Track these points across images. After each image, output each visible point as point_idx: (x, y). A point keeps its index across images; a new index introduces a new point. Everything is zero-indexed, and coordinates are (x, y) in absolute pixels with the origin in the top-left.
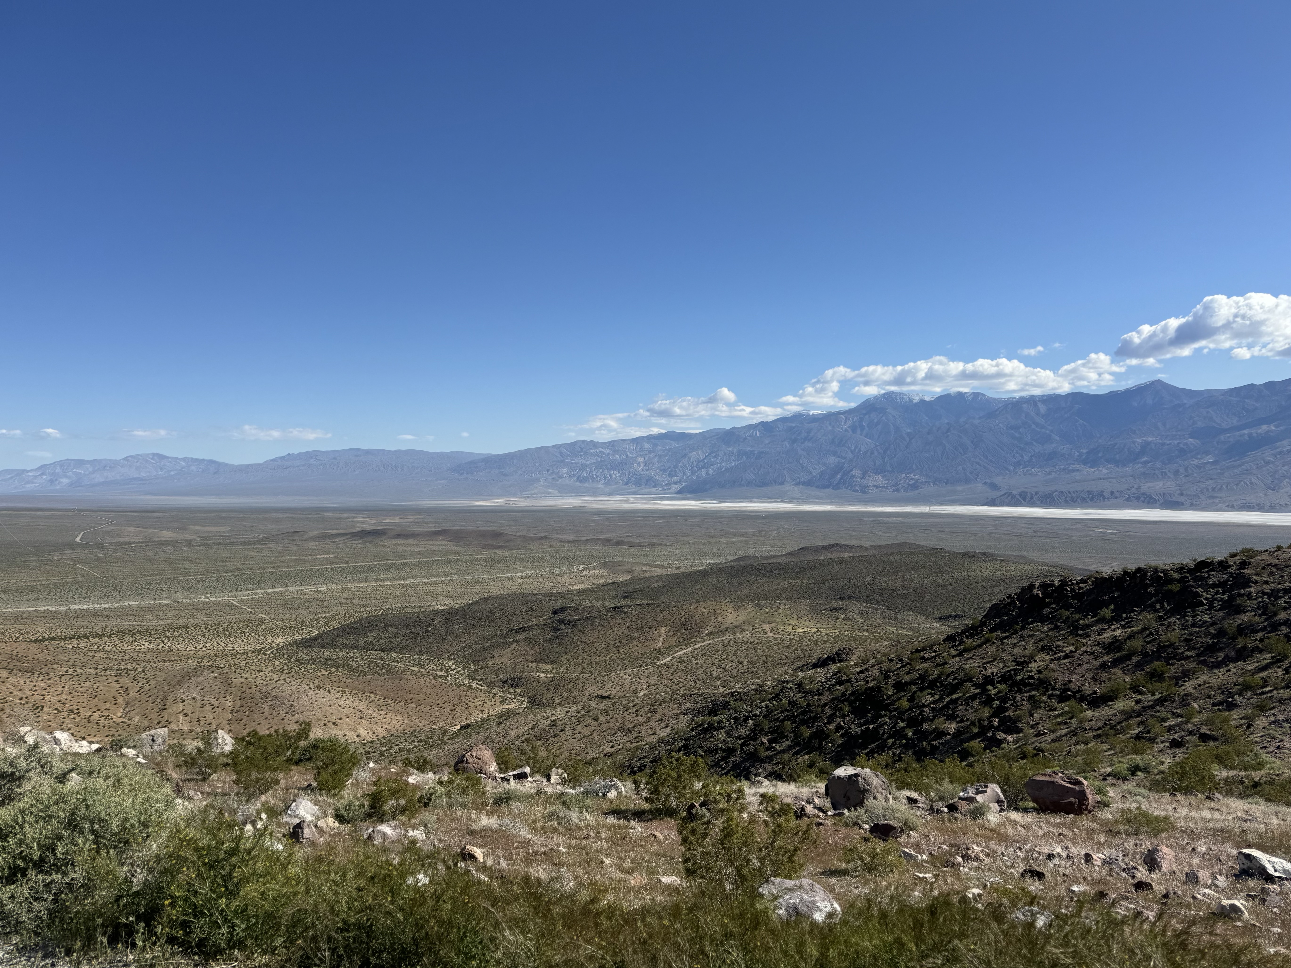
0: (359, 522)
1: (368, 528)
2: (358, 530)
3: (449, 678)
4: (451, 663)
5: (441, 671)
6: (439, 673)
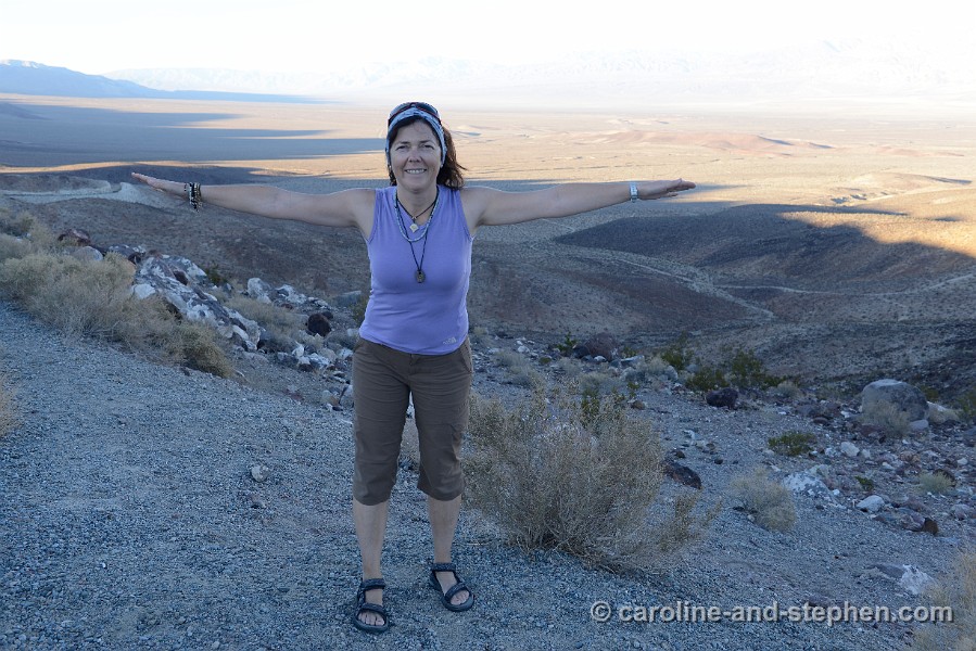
2: (615, 132)
3: (694, 285)
4: (697, 271)
5: (687, 277)
6: (685, 279)
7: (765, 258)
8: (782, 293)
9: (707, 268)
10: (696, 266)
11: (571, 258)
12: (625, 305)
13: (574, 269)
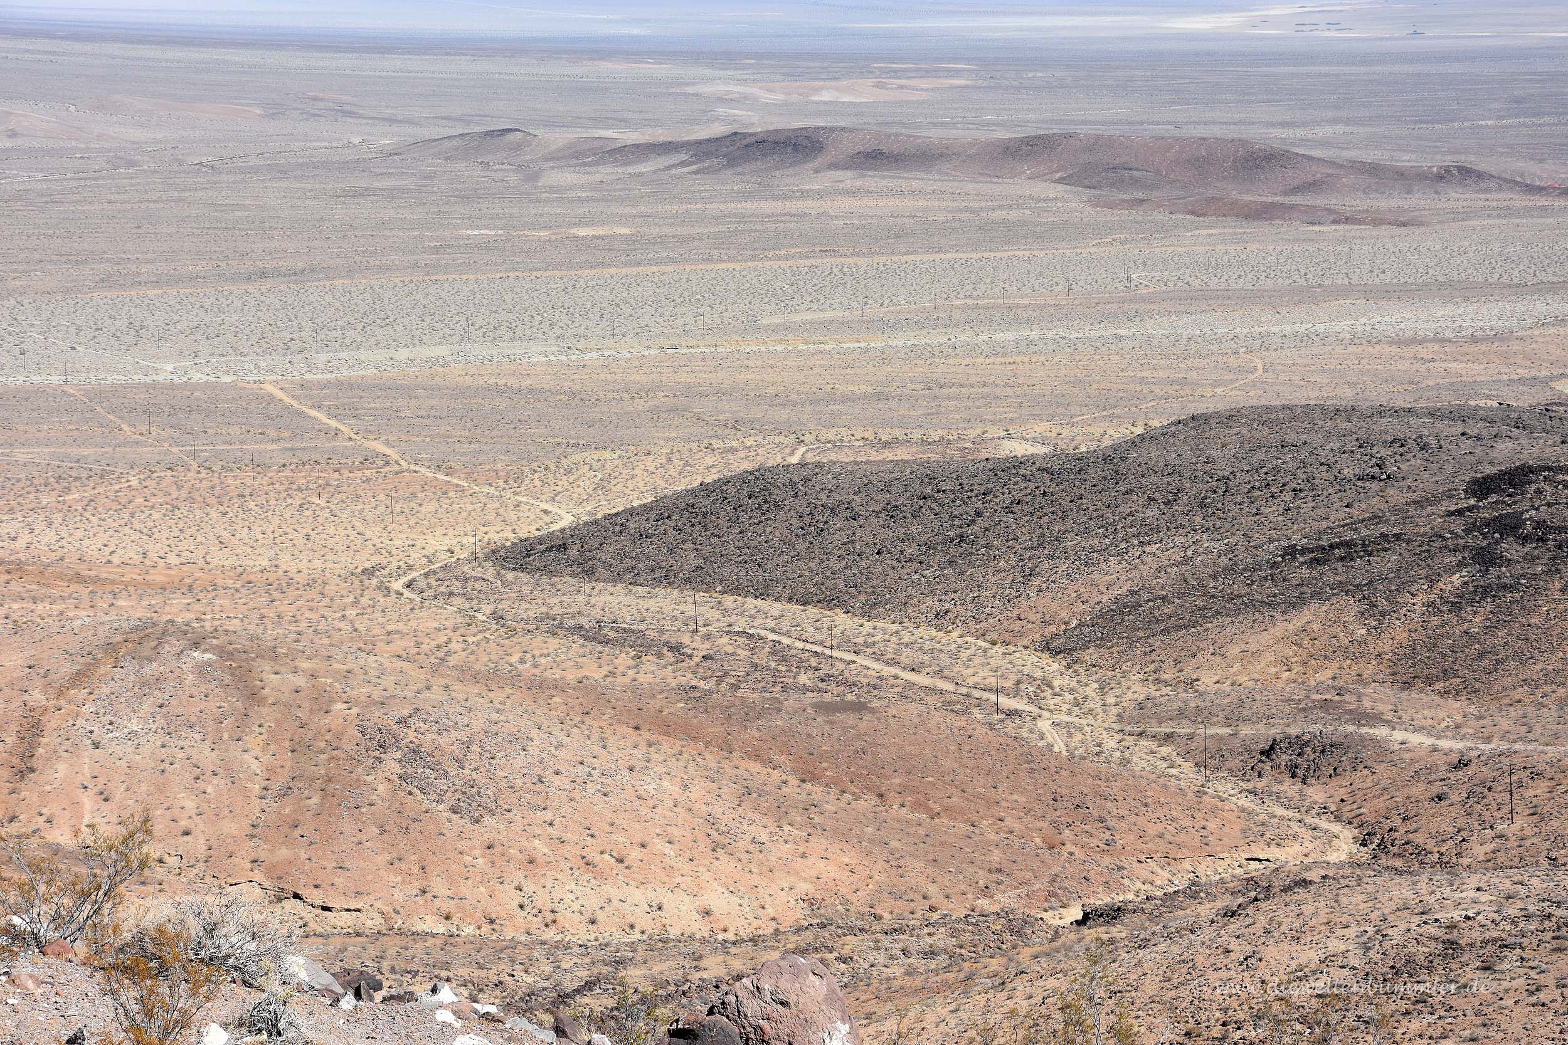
0: (723, 100)
1: (757, 123)
2: (718, 130)
3: (1044, 725)
4: (1054, 666)
5: (1016, 693)
6: (1006, 702)
7: (1309, 616)
8: (1382, 750)
9: (1091, 655)
10: (1049, 648)
11: (556, 626)
12: (780, 812)
13: (571, 676)
